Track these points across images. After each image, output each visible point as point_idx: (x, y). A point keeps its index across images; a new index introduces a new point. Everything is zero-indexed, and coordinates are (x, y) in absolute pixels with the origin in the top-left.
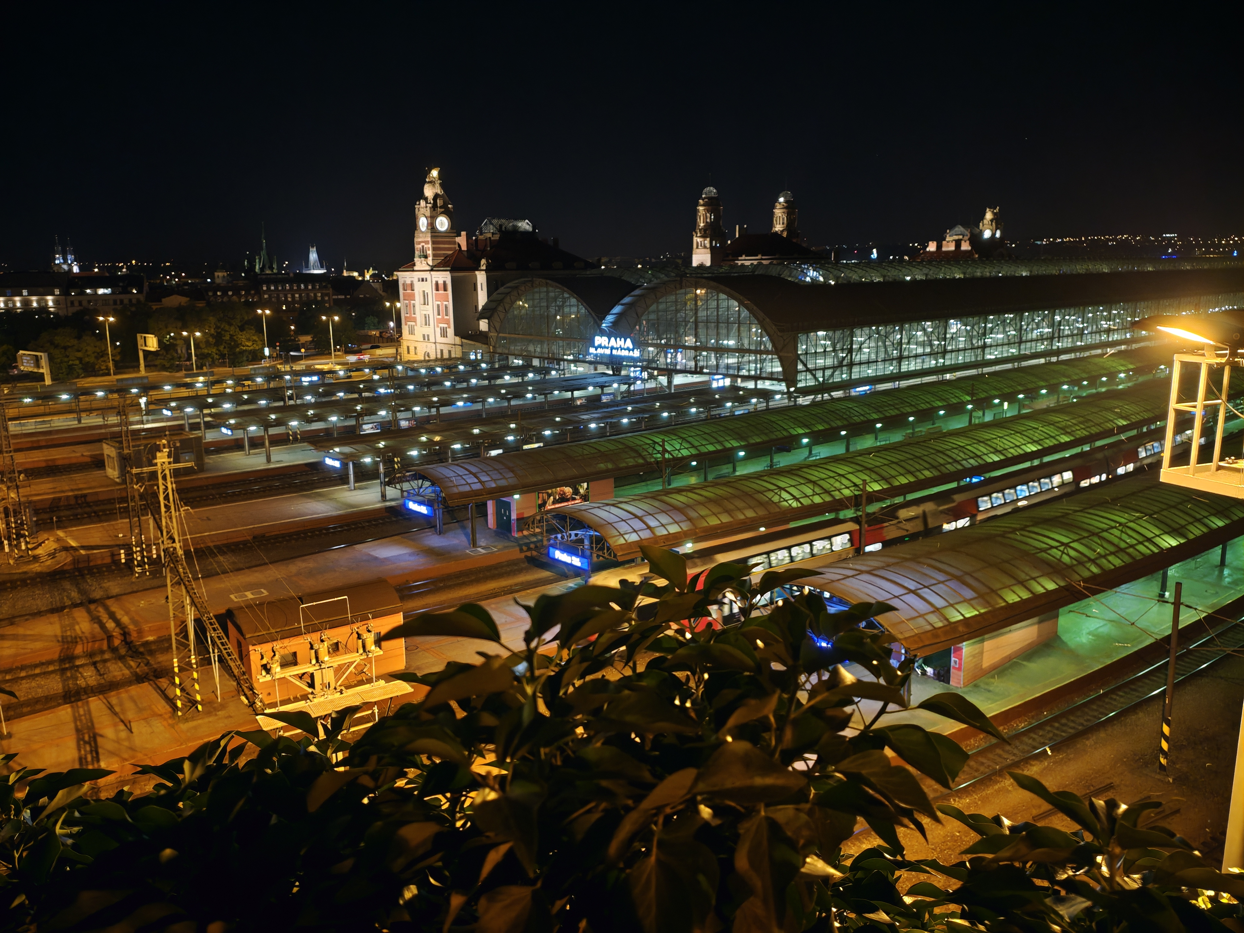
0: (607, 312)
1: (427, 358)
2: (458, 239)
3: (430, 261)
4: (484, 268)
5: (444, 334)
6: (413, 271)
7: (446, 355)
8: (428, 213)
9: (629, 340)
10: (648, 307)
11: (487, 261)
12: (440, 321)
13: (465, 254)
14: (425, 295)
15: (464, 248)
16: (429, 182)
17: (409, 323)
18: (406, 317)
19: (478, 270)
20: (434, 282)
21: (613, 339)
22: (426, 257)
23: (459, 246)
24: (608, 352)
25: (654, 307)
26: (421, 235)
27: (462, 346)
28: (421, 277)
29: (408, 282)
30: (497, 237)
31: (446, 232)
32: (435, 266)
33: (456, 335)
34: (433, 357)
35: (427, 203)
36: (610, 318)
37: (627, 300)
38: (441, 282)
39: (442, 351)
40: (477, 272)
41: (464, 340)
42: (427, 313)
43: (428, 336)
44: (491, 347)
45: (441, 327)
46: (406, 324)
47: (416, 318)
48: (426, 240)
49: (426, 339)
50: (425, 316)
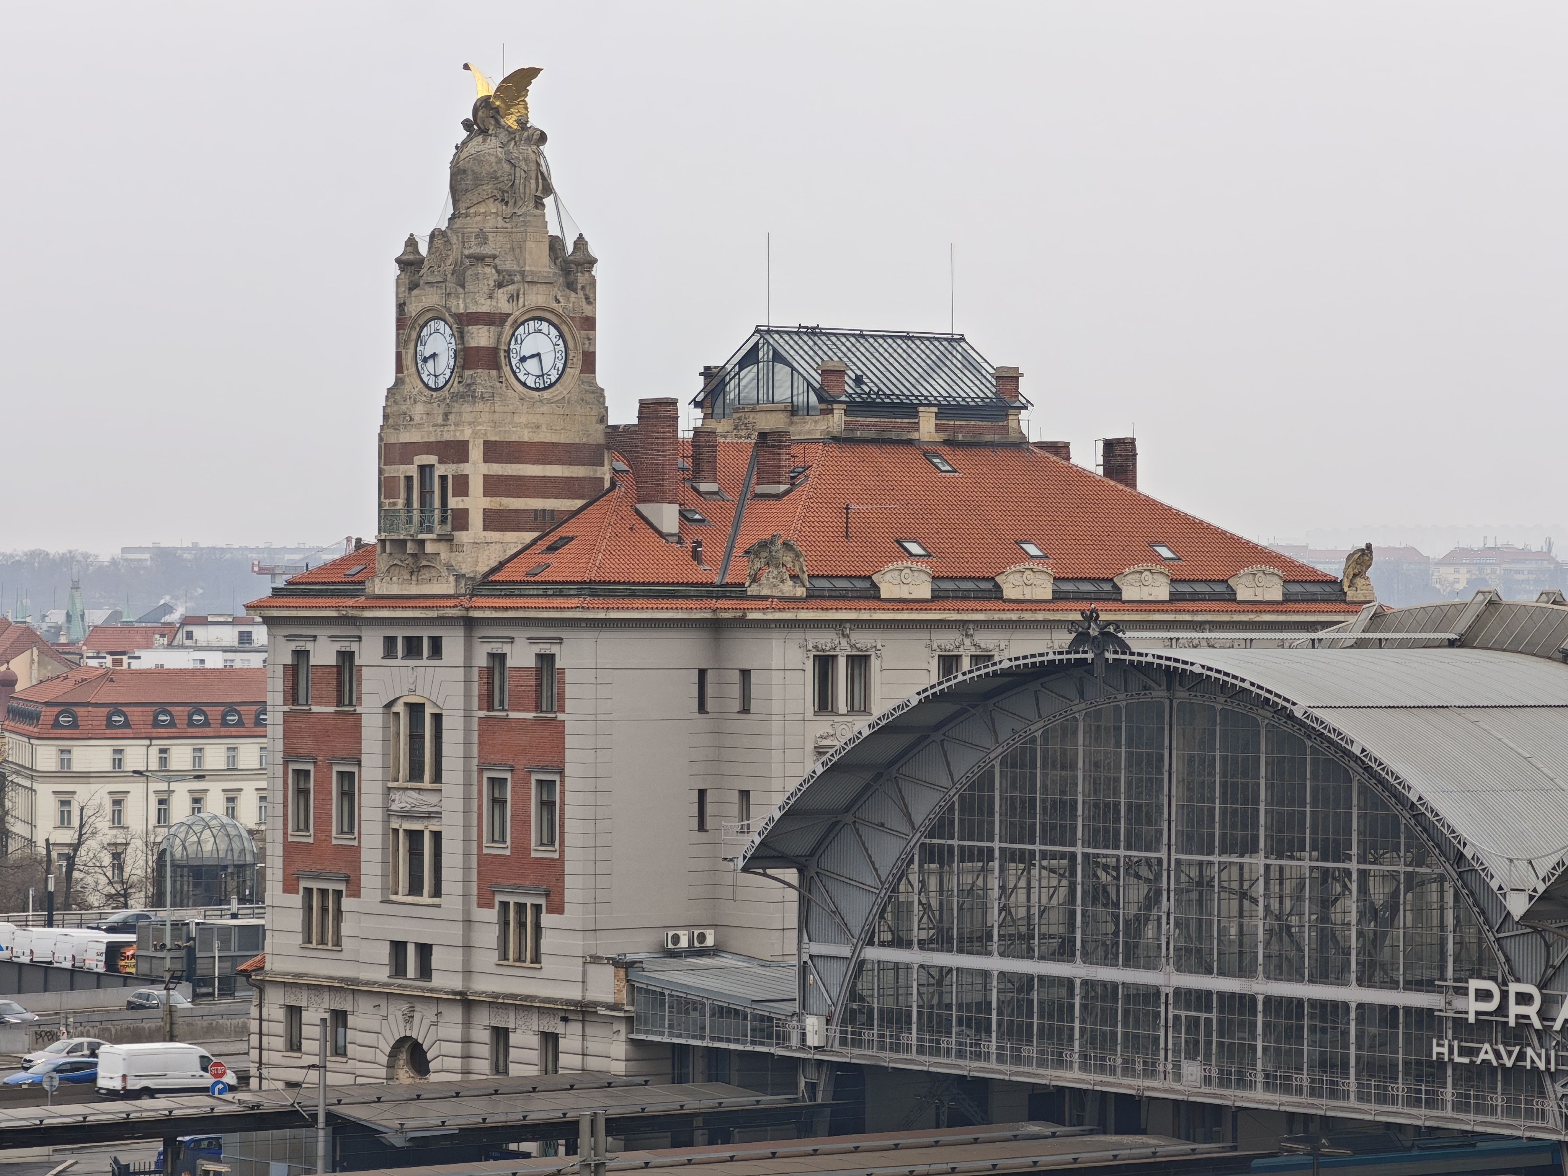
1: (406, 1078)
5: (523, 940)
8: (470, 304)
12: (493, 875)
14: (422, 728)
17: (304, 881)
18: (289, 850)
20: (480, 662)
26: (419, 412)
28: (400, 633)
29: (324, 654)
31: (552, 399)
32: (488, 577)
38: (521, 659)
39: (501, 1036)
42: (427, 827)
43: (425, 950)
44: (812, 1023)
45: (505, 905)
46: (289, 887)
47: (353, 854)
48: (447, 437)
49: (411, 970)
50: (416, 838)
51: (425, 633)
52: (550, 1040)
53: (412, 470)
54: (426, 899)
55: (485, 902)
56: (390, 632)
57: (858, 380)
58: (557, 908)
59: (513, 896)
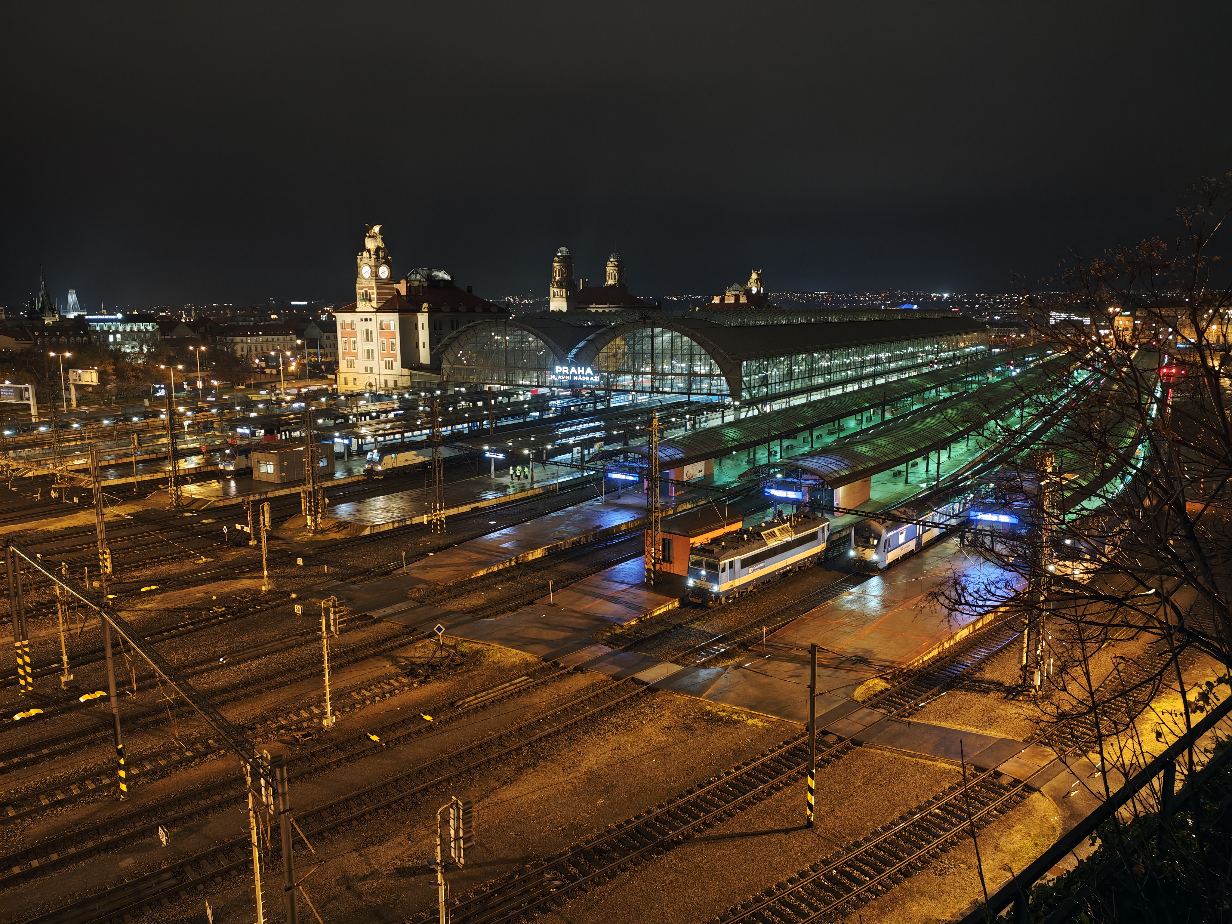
0: (573, 347)
2: (396, 286)
3: (374, 304)
4: (426, 310)
5: (389, 365)
6: (355, 312)
7: (391, 384)
8: (372, 263)
9: (589, 369)
11: (429, 305)
12: (383, 355)
13: (405, 298)
14: (368, 333)
15: (403, 292)
16: (370, 237)
17: (348, 358)
18: (343, 351)
19: (419, 312)
20: (379, 322)
21: (574, 368)
22: (370, 300)
23: (398, 291)
24: (569, 378)
26: (363, 281)
27: (410, 376)
28: (364, 317)
29: (348, 321)
30: (425, 284)
31: (386, 279)
32: (381, 308)
33: (403, 366)
34: (376, 386)
35: (370, 254)
36: (574, 351)
37: (590, 337)
38: (387, 322)
39: (386, 382)
40: (417, 314)
41: (413, 372)
42: (370, 348)
43: (371, 368)
44: (445, 377)
46: (344, 359)
47: (356, 353)
48: (370, 285)
49: (369, 371)
50: (368, 351)
51: (368, 318)
52: (396, 382)
53: (363, 291)
54: (371, 360)
55: (382, 360)
56: (361, 317)
57: (430, 277)
58: (396, 361)
59: (387, 359)
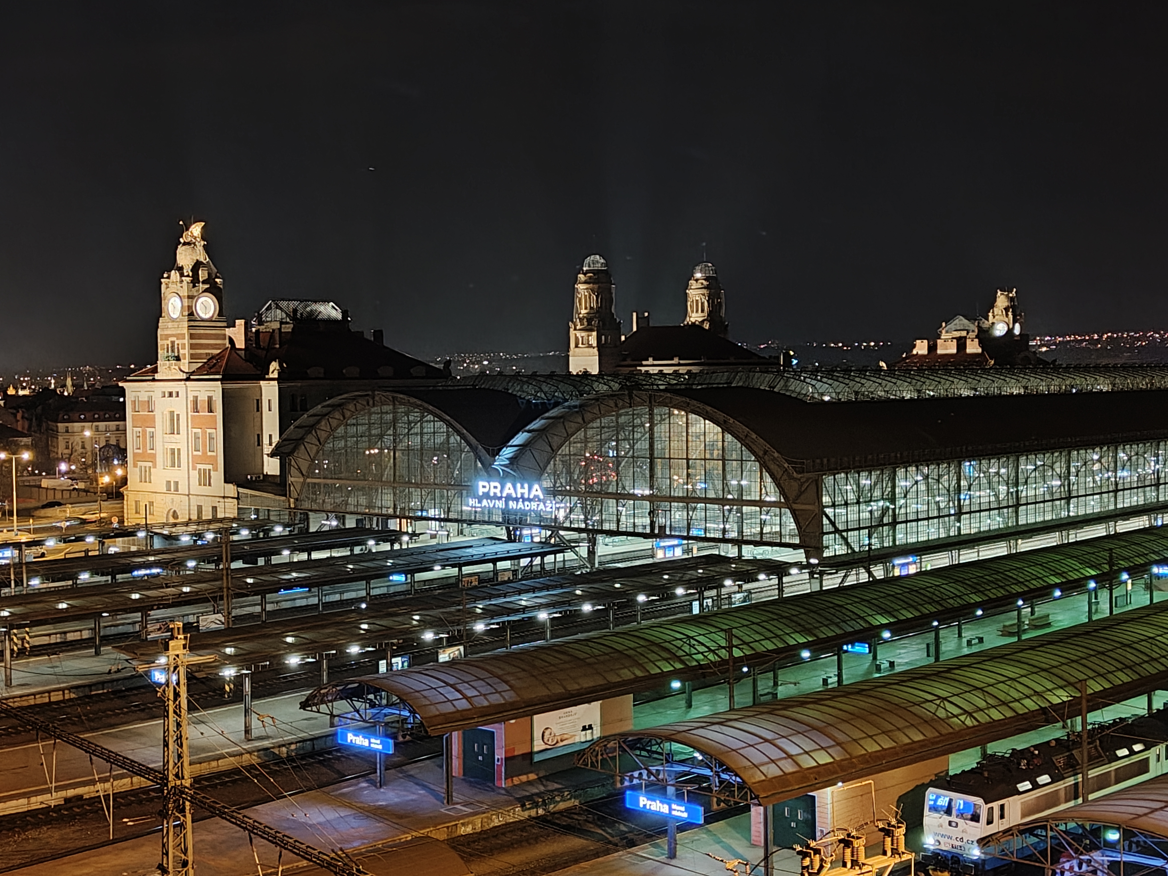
0: (504, 443)
1: (172, 520)
2: (229, 332)
3: (185, 365)
4: (275, 375)
5: (206, 479)
6: (154, 380)
7: (207, 515)
8: (184, 292)
9: (536, 486)
10: (569, 436)
11: (281, 365)
12: (196, 460)
13: (242, 353)
14: (173, 418)
15: (240, 344)
16: (185, 244)
17: (140, 464)
18: (135, 455)
19: (265, 379)
20: (191, 398)
21: (509, 485)
22: (178, 359)
23: (231, 341)
24: (501, 504)
25: (581, 434)
26: (170, 325)
27: (238, 498)
28: (167, 391)
29: (143, 397)
30: (288, 328)
31: (210, 320)
32: (192, 373)
33: (226, 481)
34: (183, 518)
35: (182, 275)
36: (507, 452)
37: (536, 425)
38: (203, 397)
39: (200, 508)
40: (262, 383)
41: (241, 490)
42: (176, 447)
43: (176, 483)
44: (292, 500)
45: (200, 469)
46: (136, 465)
47: (154, 456)
48: (179, 332)
49: (172, 489)
50: (173, 450)
51: (174, 391)
52: (214, 509)
53: (169, 342)
54: (176, 468)
55: (194, 469)
56: (164, 390)
57: (301, 314)
58: (216, 469)
59: (202, 467)
